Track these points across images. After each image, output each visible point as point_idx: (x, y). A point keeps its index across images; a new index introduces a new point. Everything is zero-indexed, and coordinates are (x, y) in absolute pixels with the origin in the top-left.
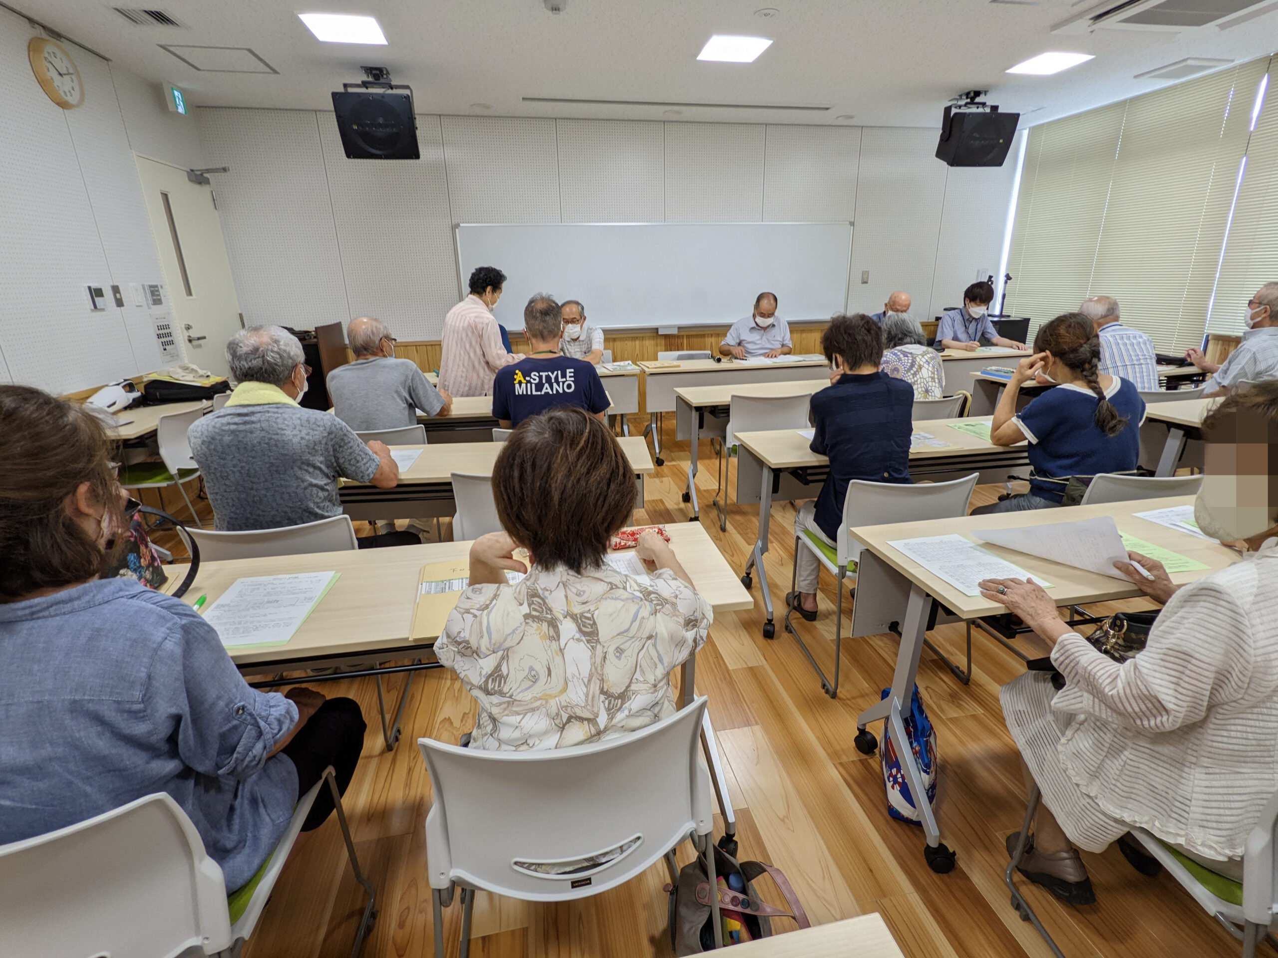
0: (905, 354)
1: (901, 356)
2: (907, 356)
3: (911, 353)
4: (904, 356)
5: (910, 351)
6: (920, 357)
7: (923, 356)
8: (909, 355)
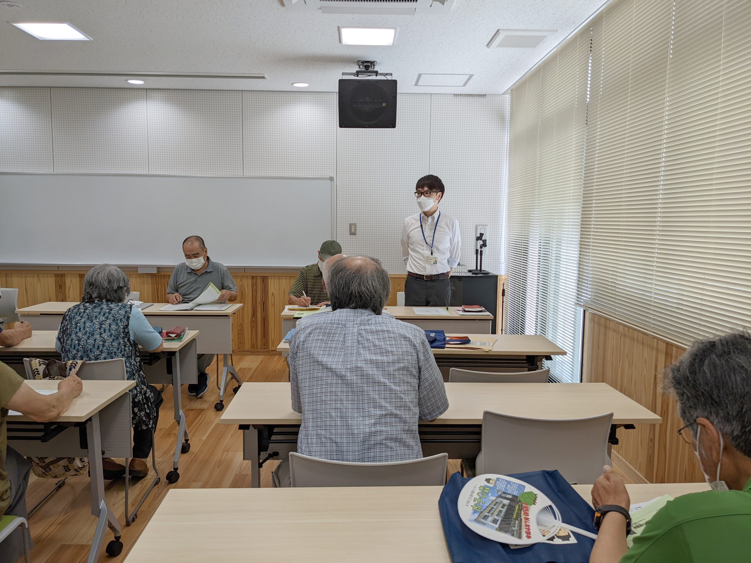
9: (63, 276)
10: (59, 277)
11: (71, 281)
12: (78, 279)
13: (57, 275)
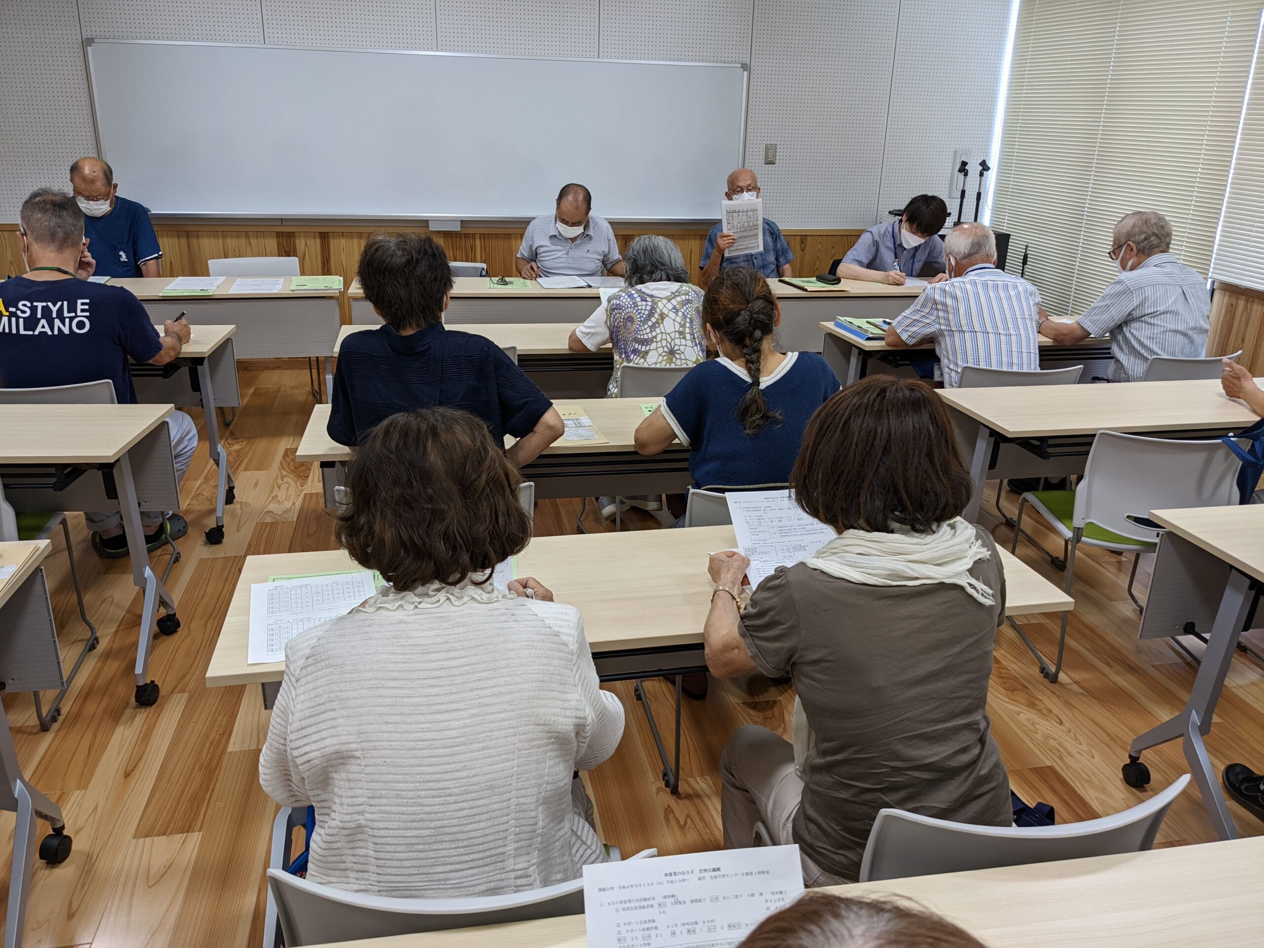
0: (644, 297)
1: (638, 299)
2: (646, 301)
3: (652, 296)
4: (642, 300)
5: (650, 293)
6: (665, 301)
7: (669, 301)
8: (649, 299)
9: (291, 235)
10: (284, 239)
11: (306, 245)
12: (318, 241)
13: (279, 235)
